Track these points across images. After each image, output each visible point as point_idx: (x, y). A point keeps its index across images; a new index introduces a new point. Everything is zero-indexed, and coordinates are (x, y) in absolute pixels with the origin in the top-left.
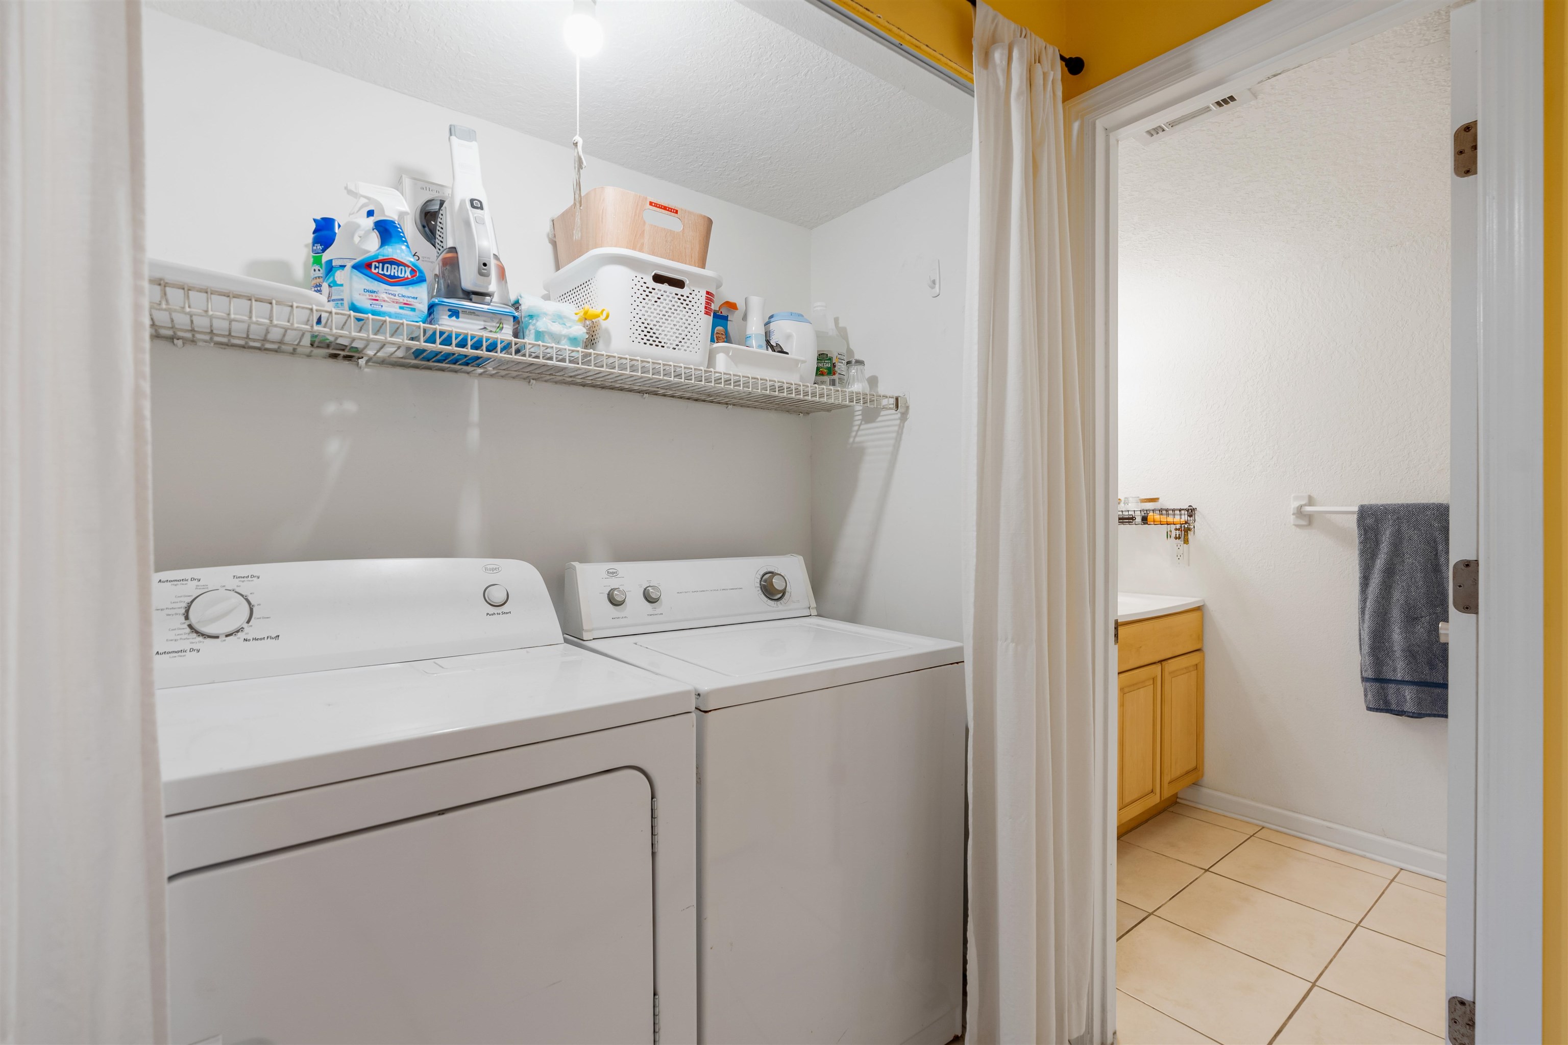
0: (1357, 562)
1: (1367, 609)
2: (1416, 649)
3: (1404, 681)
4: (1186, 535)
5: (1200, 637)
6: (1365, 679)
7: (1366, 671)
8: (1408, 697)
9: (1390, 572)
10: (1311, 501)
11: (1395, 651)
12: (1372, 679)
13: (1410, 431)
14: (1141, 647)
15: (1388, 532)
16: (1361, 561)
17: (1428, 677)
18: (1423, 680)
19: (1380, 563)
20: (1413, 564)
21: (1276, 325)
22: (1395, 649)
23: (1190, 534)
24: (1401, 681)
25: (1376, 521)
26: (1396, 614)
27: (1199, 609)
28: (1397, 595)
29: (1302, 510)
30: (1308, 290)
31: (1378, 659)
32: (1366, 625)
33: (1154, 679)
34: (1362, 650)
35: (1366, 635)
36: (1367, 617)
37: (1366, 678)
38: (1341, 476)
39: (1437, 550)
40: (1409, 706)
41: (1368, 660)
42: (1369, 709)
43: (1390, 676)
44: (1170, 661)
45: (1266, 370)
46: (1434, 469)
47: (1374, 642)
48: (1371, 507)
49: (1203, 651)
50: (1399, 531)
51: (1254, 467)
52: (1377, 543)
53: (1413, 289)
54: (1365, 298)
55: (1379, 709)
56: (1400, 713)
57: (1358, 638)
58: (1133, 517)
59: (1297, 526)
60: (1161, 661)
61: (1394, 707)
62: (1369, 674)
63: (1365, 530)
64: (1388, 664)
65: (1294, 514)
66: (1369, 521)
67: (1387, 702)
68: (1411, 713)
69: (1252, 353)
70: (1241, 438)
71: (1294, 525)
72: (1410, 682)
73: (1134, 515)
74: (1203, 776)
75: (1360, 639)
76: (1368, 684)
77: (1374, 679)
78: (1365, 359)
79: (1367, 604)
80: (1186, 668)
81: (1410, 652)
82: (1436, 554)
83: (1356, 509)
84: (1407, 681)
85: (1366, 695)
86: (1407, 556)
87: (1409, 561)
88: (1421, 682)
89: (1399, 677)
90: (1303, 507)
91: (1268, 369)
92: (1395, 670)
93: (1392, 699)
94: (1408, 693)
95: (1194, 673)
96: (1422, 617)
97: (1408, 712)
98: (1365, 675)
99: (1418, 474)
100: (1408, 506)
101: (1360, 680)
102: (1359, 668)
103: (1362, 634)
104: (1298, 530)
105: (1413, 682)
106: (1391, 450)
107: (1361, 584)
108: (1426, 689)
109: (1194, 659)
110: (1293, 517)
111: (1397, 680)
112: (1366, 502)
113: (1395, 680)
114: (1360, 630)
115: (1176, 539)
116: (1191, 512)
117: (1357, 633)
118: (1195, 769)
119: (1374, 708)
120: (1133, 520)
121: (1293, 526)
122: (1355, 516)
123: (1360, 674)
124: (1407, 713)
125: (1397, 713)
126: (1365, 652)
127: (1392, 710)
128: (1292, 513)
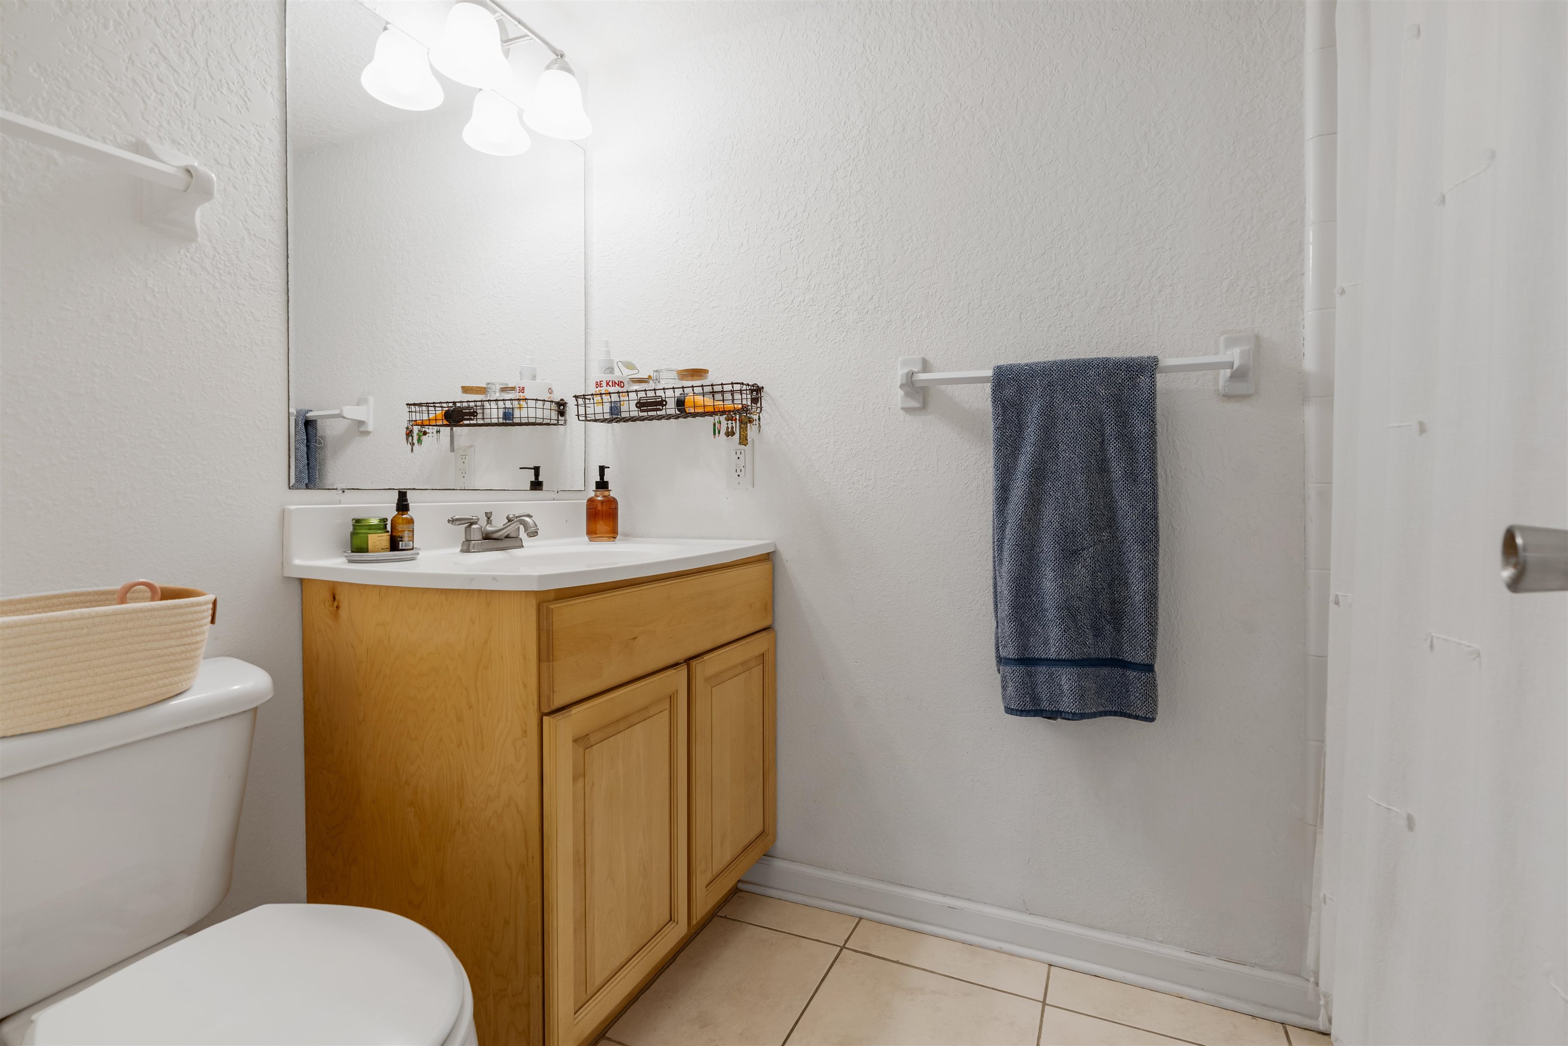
0: (992, 463)
1: (1006, 541)
2: (1077, 603)
3: (1059, 660)
4: (743, 429)
5: (769, 604)
6: (1001, 660)
7: (1005, 646)
8: (1066, 687)
9: (1038, 475)
10: (926, 366)
11: (1046, 610)
12: (1014, 659)
13: (1060, 247)
14: (635, 638)
15: (1035, 409)
16: (997, 460)
17: (1092, 651)
18: (1086, 657)
19: (1024, 463)
20: (1070, 459)
21: (877, 75)
22: (1047, 606)
23: (752, 430)
24: (1055, 660)
25: (1019, 390)
26: (1048, 547)
27: (768, 558)
28: (1050, 515)
29: (914, 378)
30: (922, 17)
31: (1022, 625)
32: (1005, 569)
33: (672, 698)
34: (999, 611)
35: (1004, 585)
36: (1006, 554)
37: (1006, 659)
38: (968, 323)
39: (1103, 435)
40: (1067, 704)
41: (1008, 628)
42: (1009, 711)
43: (1039, 653)
44: (706, 657)
45: (863, 151)
46: (1093, 307)
47: (1017, 596)
48: (1011, 368)
49: (773, 629)
50: (1051, 405)
51: (846, 315)
52: (1020, 427)
53: (1065, 12)
54: (1000, 27)
55: (1025, 711)
56: (1053, 715)
57: (992, 590)
58: (662, 401)
59: (907, 410)
60: (688, 661)
61: (1045, 705)
62: (1010, 652)
63: (1003, 406)
64: (1037, 633)
65: (902, 386)
66: (1009, 392)
67: (1035, 699)
68: (1071, 715)
69: (843, 122)
70: (827, 267)
71: (902, 408)
72: (1068, 661)
73: (663, 396)
74: (774, 841)
75: (995, 592)
76: (1008, 669)
77: (1018, 660)
78: (1000, 130)
79: (1007, 533)
80: (742, 664)
81: (1068, 609)
82: (1102, 443)
83: (989, 373)
84: (1064, 660)
85: (1004, 688)
86: (1062, 447)
87: (1064, 454)
88: (1084, 660)
89: (1052, 654)
90: (914, 374)
91: (865, 149)
92: (1046, 643)
93: (1043, 692)
94: (1066, 679)
95: (757, 672)
96: (1083, 549)
97: (1065, 712)
98: (1003, 654)
99: (1072, 316)
100: (1063, 363)
101: (994, 661)
102: (993, 641)
103: (999, 583)
104: (908, 417)
105: (1073, 660)
106: (1035, 278)
107: (997, 499)
108: (1090, 670)
109: (757, 646)
110: (901, 393)
111: (1050, 660)
112: (1003, 362)
113: (1047, 660)
114: (995, 578)
115: (728, 436)
116: (757, 391)
117: (991, 582)
118: (763, 833)
119: (1017, 710)
120: (663, 406)
121: (901, 412)
122: (988, 388)
123: (994, 651)
124: (1063, 714)
125: (1049, 716)
126: (1004, 615)
127: (1043, 710)
128: (899, 384)
